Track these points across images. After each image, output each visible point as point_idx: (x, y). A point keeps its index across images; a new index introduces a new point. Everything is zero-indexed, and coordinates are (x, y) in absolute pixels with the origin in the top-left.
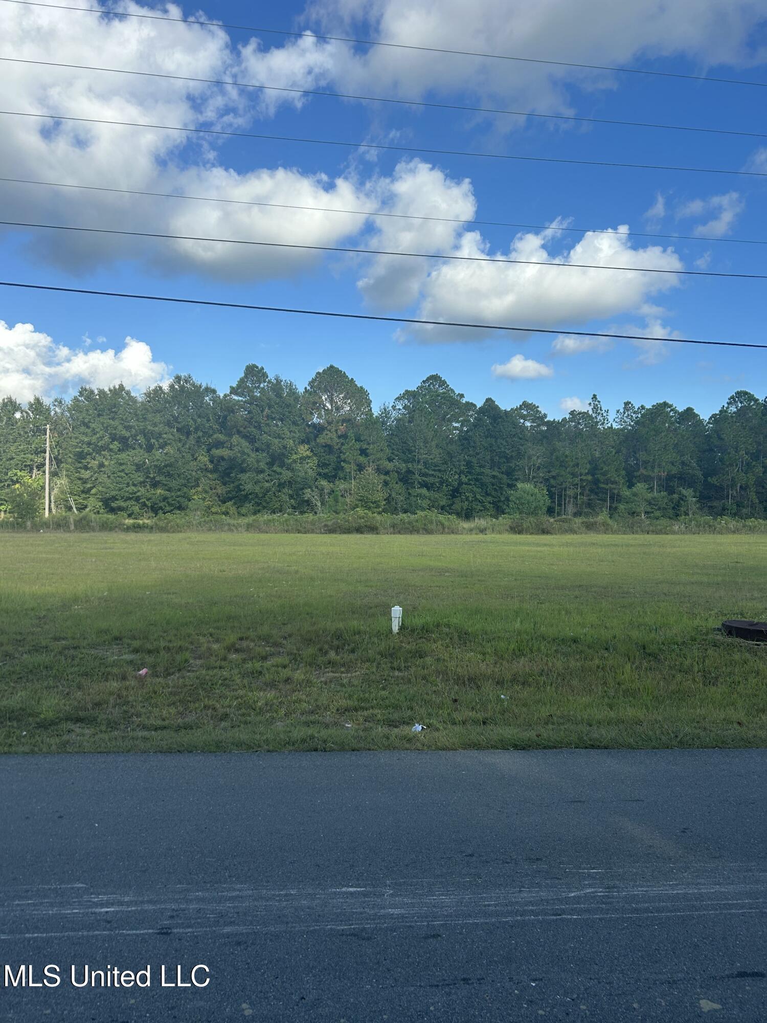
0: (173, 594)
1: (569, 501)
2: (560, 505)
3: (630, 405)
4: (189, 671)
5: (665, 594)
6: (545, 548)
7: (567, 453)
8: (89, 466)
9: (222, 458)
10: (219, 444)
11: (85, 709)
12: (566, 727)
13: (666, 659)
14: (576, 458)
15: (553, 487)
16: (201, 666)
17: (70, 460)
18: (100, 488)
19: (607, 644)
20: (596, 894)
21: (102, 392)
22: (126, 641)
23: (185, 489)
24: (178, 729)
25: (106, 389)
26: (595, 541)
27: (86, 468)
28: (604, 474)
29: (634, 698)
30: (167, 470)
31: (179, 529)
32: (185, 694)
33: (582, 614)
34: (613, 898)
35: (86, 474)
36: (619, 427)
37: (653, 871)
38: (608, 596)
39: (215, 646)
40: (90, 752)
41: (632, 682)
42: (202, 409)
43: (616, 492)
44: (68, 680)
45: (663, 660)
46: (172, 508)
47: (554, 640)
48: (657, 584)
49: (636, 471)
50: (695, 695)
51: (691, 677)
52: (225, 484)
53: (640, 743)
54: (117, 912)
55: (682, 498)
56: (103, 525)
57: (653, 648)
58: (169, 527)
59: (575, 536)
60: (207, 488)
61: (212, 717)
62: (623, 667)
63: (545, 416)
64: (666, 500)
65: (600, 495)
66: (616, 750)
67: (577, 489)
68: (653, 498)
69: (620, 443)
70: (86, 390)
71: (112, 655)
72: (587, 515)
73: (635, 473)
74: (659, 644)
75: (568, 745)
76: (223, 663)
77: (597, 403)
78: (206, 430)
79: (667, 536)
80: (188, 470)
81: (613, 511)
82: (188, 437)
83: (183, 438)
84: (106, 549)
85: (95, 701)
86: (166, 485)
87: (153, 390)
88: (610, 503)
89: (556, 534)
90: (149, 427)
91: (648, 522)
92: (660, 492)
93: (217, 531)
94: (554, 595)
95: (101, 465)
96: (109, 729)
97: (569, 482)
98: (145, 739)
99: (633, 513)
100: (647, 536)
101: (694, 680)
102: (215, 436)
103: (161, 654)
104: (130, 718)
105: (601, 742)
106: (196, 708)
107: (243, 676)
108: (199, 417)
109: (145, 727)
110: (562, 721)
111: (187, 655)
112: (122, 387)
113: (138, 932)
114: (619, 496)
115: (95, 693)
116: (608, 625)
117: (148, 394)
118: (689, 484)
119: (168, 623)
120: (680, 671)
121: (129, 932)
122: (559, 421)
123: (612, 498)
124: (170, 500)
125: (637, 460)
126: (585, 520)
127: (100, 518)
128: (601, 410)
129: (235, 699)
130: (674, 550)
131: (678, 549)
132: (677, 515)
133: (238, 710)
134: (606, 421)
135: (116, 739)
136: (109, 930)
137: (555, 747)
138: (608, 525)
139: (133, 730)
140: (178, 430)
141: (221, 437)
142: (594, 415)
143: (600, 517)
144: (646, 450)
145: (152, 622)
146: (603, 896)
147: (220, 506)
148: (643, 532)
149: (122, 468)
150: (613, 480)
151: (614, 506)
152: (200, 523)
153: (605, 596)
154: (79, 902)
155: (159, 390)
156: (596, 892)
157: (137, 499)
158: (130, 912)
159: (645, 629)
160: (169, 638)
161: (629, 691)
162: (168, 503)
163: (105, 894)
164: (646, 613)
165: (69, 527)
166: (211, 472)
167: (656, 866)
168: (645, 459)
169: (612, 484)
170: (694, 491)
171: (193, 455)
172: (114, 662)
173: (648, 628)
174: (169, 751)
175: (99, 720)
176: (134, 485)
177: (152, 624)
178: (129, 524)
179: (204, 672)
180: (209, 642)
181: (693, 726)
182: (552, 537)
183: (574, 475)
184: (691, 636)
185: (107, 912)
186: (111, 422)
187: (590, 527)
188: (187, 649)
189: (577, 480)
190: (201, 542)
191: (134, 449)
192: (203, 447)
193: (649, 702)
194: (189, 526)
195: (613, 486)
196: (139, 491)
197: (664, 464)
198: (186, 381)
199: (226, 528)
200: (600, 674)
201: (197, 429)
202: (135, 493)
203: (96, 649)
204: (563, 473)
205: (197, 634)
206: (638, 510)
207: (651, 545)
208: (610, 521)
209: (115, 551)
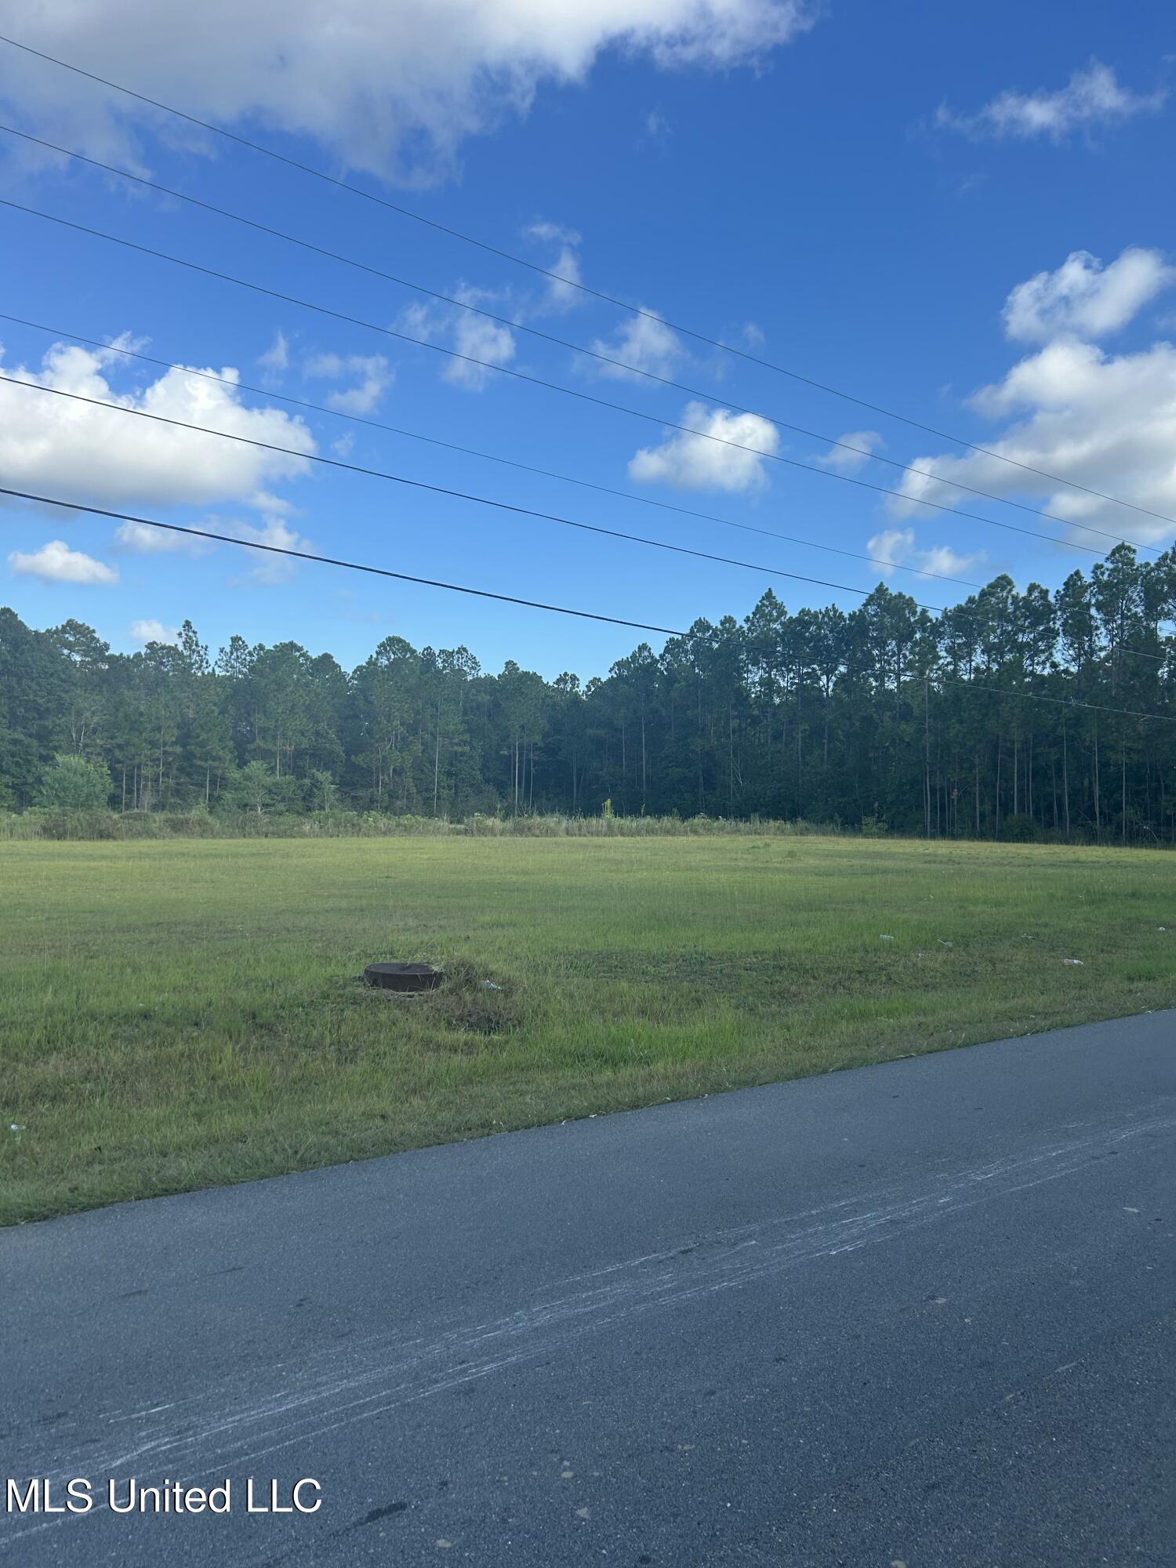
1: (145, 786)
2: (130, 791)
3: (240, 643)
5: (288, 930)
6: (104, 863)
7: (142, 708)
12: (124, 1164)
13: (285, 1031)
14: (157, 718)
15: (119, 762)
19: (197, 1016)
20: (159, 1450)
26: (187, 850)
28: (202, 745)
29: (236, 1098)
33: (159, 971)
34: (186, 1448)
36: (224, 673)
37: (251, 1383)
38: (202, 939)
41: (234, 1072)
43: (219, 772)
45: (281, 1033)
47: (111, 1018)
48: (277, 914)
49: (250, 743)
50: (326, 1082)
51: (321, 1054)
53: (241, 1173)
55: (317, 784)
57: (267, 1015)
59: (154, 842)
62: (222, 1051)
63: (106, 647)
64: (292, 788)
65: (195, 777)
66: (203, 1192)
67: (158, 766)
68: (276, 784)
69: (227, 698)
72: (173, 808)
73: (248, 745)
74: (276, 1009)
75: (124, 1197)
77: (191, 634)
79: (293, 840)
81: (214, 802)
88: (210, 790)
89: (122, 839)
91: (267, 820)
92: (285, 774)
94: (115, 941)
97: (145, 755)
99: (244, 806)
100: (265, 841)
101: (324, 1058)
105: (179, 1182)
110: (118, 1154)
114: (224, 779)
116: (200, 985)
118: (325, 764)
120: (305, 1046)
122: (128, 657)
123: (213, 782)
125: (252, 725)
126: (170, 816)
128: (197, 645)
130: (304, 860)
131: (308, 860)
132: (309, 809)
134: (204, 664)
137: (102, 1205)
138: (207, 823)
142: (186, 653)
143: (193, 812)
144: (265, 712)
146: (169, 1449)
148: (258, 834)
150: (214, 754)
151: (216, 794)
153: (197, 938)
156: (159, 1446)
159: (256, 986)
161: (228, 1088)
164: (258, 961)
167: (257, 1373)
168: (262, 726)
169: (214, 760)
170: (333, 775)
173: (260, 984)
181: (320, 1130)
182: (116, 843)
183: (153, 744)
184: (323, 992)
187: (178, 827)
189: (158, 753)
193: (258, 1101)
195: (216, 764)
197: (291, 733)
200: (184, 1067)
204: (136, 740)
206: (253, 801)
207: (270, 854)
208: (209, 819)
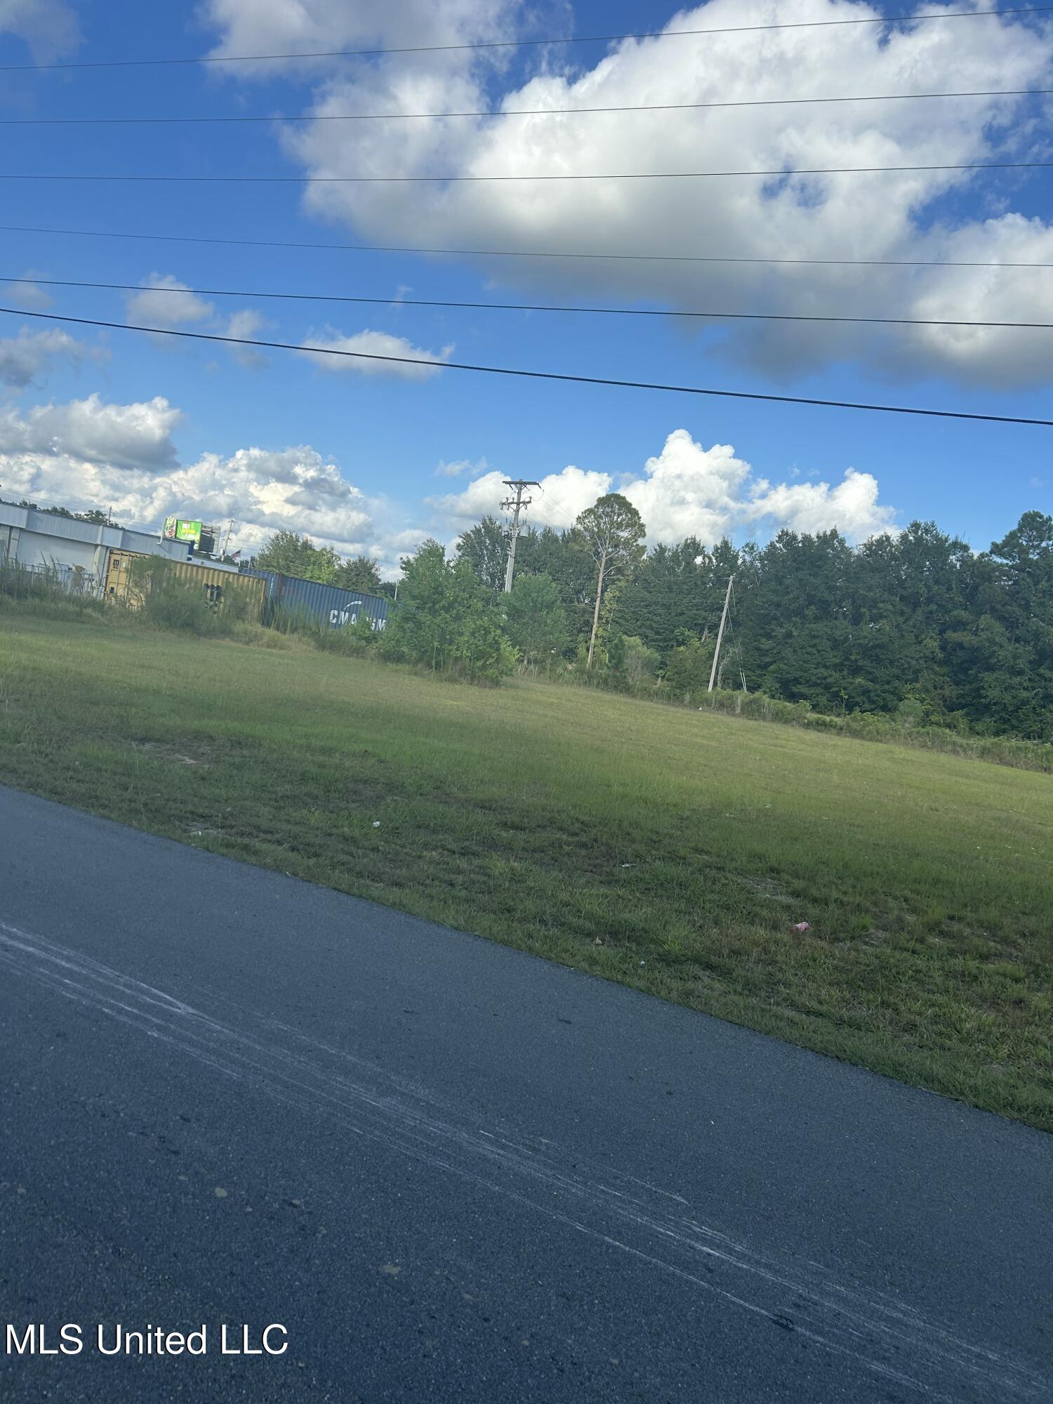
0: (858, 826)
4: (866, 943)
8: (773, 634)
9: (961, 646)
10: (959, 625)
11: (720, 953)
16: (885, 942)
17: (750, 624)
18: (781, 666)
21: (807, 538)
22: (784, 876)
23: (897, 683)
24: (840, 1023)
25: (814, 535)
27: (769, 636)
30: (875, 652)
31: (879, 737)
32: (856, 975)
35: (766, 644)
39: (910, 918)
40: (717, 1016)
42: (943, 572)
44: (703, 908)
46: (873, 707)
52: (957, 684)
54: (723, 1261)
56: (777, 714)
58: (865, 733)
60: (930, 686)
61: (891, 1022)
70: (787, 534)
71: (765, 891)
76: (918, 946)
78: (943, 603)
80: (907, 657)
82: (914, 611)
83: (908, 610)
84: (776, 746)
85: (733, 948)
86: (870, 673)
87: (877, 541)
90: (861, 592)
93: (935, 750)
95: (789, 635)
96: (746, 992)
98: (792, 1022)
102: (955, 613)
103: (831, 908)
104: (775, 985)
106: (869, 1001)
107: (949, 974)
108: (937, 582)
109: (793, 1005)
111: (868, 920)
112: (834, 534)
113: (747, 1305)
115: (735, 937)
117: (869, 546)
119: (846, 866)
121: (734, 1299)
124: (872, 694)
127: (774, 705)
129: (930, 1006)
133: (932, 1024)
135: (753, 1008)
136: (708, 1282)
139: (778, 1004)
140: (902, 598)
141: (964, 615)
145: (825, 860)
147: (944, 714)
149: (815, 641)
152: (910, 734)
154: (677, 1223)
155: (884, 542)
157: (827, 687)
158: (739, 1268)
160: (844, 888)
162: (869, 698)
163: (710, 1226)
165: (734, 710)
166: (941, 663)
171: (917, 637)
172: (765, 901)
174: (823, 1053)
175: (734, 974)
176: (826, 667)
177: (824, 863)
178: (811, 719)
179: (889, 951)
180: (902, 909)
185: (709, 1254)
186: (812, 579)
188: (867, 911)
190: (908, 761)
191: (836, 619)
192: (935, 626)
194: (894, 735)
196: (831, 676)
198: (926, 530)
199: (949, 747)
201: (930, 600)
202: (825, 678)
203: (746, 878)
205: (884, 892)
209: (786, 750)
